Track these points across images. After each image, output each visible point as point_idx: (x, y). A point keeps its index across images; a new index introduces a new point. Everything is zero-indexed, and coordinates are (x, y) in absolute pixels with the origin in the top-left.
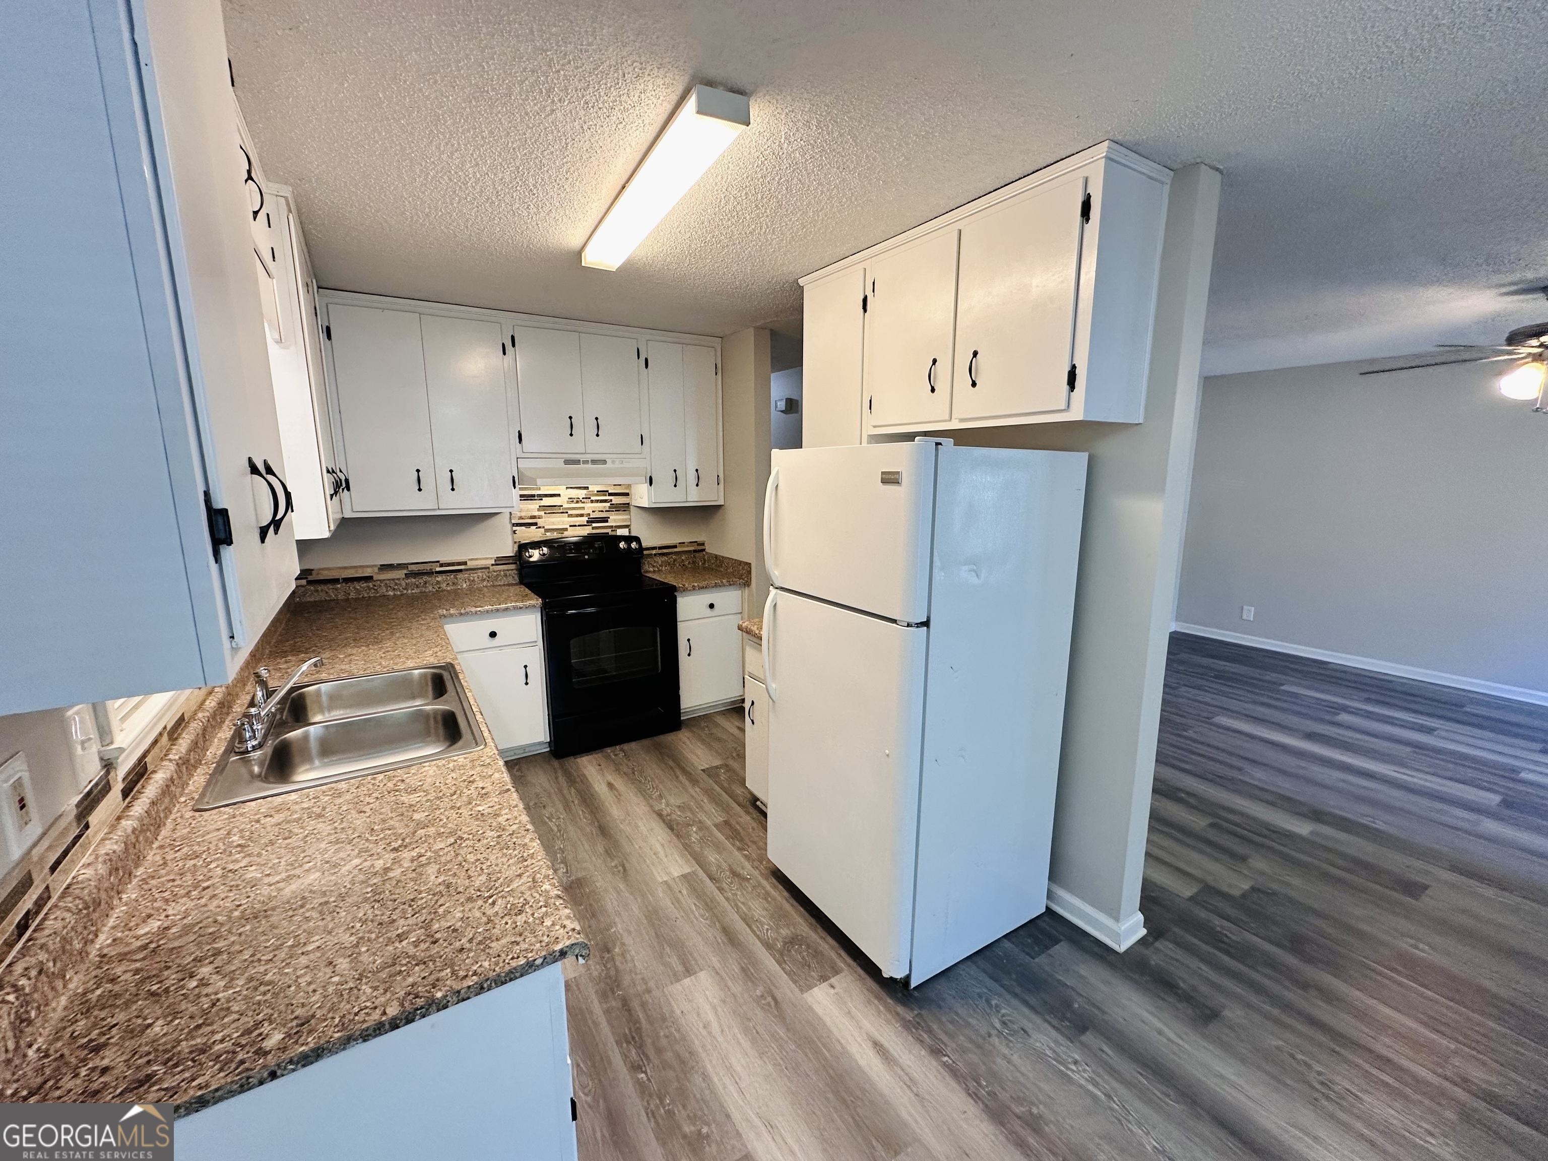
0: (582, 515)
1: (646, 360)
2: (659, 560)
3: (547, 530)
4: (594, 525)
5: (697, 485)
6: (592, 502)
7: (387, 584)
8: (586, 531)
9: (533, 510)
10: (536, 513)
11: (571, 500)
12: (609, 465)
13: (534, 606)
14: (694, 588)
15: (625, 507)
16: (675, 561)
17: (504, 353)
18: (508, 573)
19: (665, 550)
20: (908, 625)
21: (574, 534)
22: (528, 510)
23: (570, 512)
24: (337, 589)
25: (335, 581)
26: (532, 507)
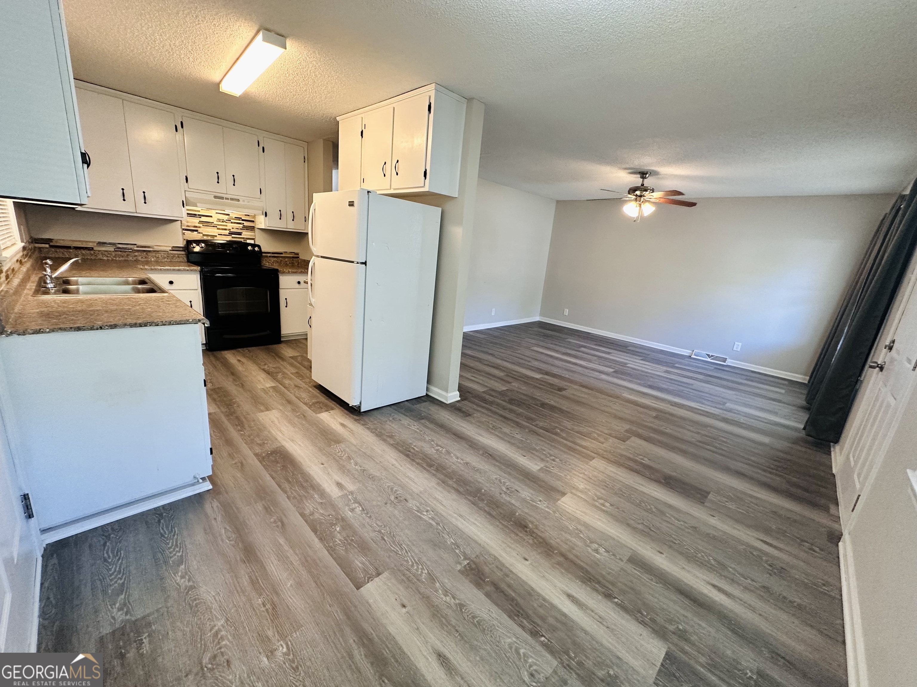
0: (226, 229)
1: (263, 148)
2: (273, 259)
3: (204, 235)
4: (233, 236)
5: (293, 220)
6: (232, 223)
7: (103, 253)
8: (229, 238)
9: (195, 223)
10: (198, 225)
11: (219, 220)
12: (241, 202)
13: (196, 270)
14: (289, 272)
15: (252, 228)
16: (281, 261)
17: (177, 131)
18: (180, 256)
19: (276, 255)
20: (358, 263)
21: (221, 240)
22: (192, 222)
23: (218, 227)
24: (70, 252)
25: (69, 248)
26: (195, 221)
